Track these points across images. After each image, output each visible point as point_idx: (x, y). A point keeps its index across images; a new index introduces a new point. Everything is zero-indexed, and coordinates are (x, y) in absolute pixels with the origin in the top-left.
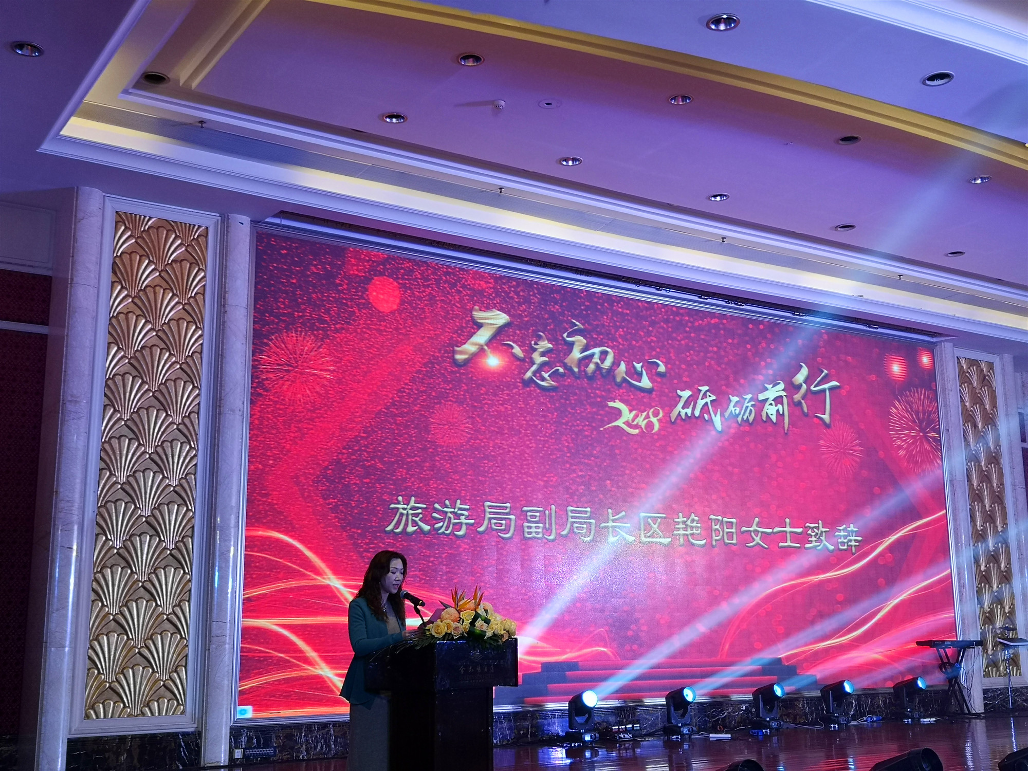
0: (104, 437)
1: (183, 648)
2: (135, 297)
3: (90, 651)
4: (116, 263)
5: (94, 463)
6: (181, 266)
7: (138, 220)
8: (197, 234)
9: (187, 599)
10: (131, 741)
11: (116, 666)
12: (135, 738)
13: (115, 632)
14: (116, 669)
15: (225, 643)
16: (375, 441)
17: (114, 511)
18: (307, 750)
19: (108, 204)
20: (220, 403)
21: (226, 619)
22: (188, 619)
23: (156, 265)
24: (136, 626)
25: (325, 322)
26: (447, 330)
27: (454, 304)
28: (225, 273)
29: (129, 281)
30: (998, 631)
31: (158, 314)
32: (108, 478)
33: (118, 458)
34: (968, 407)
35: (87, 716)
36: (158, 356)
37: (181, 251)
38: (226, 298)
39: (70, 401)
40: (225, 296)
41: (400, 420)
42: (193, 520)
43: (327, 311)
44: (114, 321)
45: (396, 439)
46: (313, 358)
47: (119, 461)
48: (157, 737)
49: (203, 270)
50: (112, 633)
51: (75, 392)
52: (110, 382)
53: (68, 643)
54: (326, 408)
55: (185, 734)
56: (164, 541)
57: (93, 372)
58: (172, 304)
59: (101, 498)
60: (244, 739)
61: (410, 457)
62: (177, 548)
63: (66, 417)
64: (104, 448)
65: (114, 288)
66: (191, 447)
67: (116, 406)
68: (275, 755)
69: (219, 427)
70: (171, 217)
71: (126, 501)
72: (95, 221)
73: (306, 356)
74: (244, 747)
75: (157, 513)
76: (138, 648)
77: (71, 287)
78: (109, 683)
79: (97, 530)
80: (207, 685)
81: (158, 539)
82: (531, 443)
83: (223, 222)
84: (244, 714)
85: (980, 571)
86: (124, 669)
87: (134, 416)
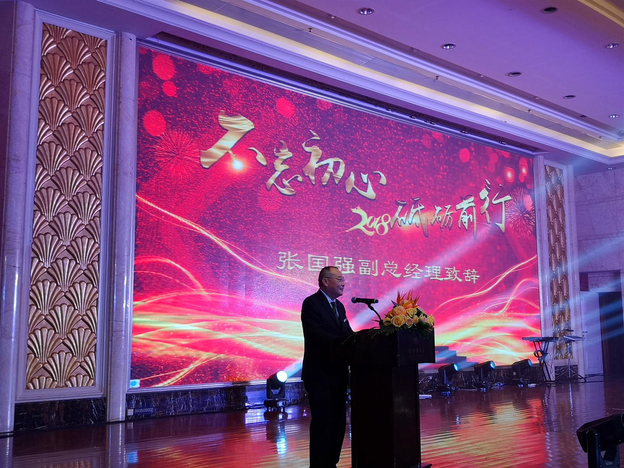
0: (37, 187)
1: (93, 340)
2: (57, 87)
3: (29, 341)
4: (44, 61)
5: (30, 207)
6: (88, 67)
7: (58, 31)
8: (99, 45)
9: (96, 305)
10: (59, 405)
11: (47, 352)
12: (62, 403)
13: (46, 328)
14: (47, 354)
15: (122, 336)
16: (226, 206)
17: (44, 241)
18: (174, 409)
19: (38, 17)
20: (117, 168)
21: (123, 319)
22: (97, 319)
23: (71, 64)
24: (61, 324)
25: (195, 125)
26: (268, 136)
27: (272, 119)
28: (120, 74)
29: (52, 75)
30: (562, 332)
31: (73, 101)
32: (40, 217)
33: (47, 203)
34: (550, 197)
35: (28, 388)
36: (73, 131)
37: (88, 56)
38: (121, 92)
39: (13, 159)
40: (119, 91)
41: (240, 193)
42: (99, 250)
43: (196, 118)
44: (42, 103)
45: (239, 205)
46: (188, 149)
47: (47, 205)
48: (76, 402)
49: (104, 71)
50: (44, 329)
51: (17, 153)
52: (40, 148)
53: (13, 335)
54: (196, 183)
55: (95, 400)
56: (79, 264)
57: (28, 139)
58: (83, 93)
59: (35, 232)
60: (133, 402)
61: (246, 217)
62: (88, 269)
63: (11, 171)
64: (37, 196)
65: (42, 79)
66: (97, 198)
67: (45, 165)
68: (154, 413)
69: (117, 184)
70: (81, 30)
71: (52, 234)
72: (28, 28)
73: (184, 148)
74: (134, 407)
75: (74, 244)
76: (62, 339)
77: (13, 75)
78: (42, 364)
79: (33, 255)
80: (111, 365)
81: (75, 262)
82: (316, 212)
83: (117, 37)
84: (134, 385)
85: (554, 296)
86: (52, 354)
87: (58, 173)
